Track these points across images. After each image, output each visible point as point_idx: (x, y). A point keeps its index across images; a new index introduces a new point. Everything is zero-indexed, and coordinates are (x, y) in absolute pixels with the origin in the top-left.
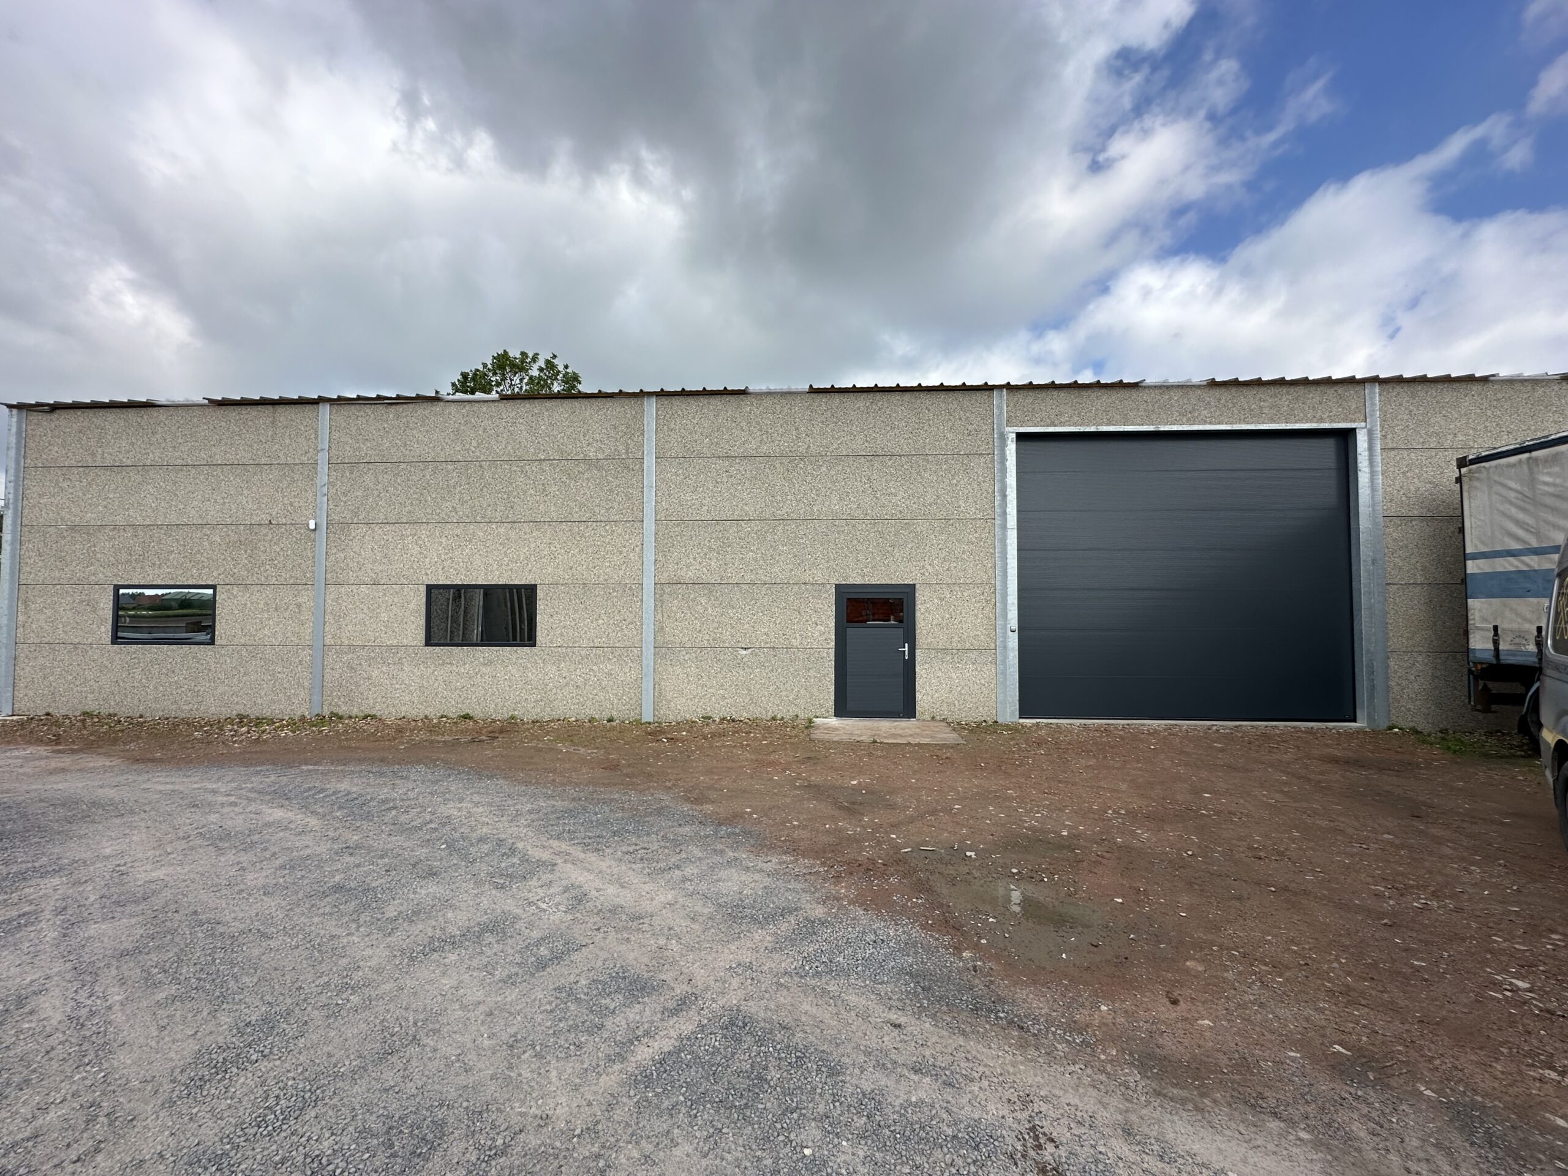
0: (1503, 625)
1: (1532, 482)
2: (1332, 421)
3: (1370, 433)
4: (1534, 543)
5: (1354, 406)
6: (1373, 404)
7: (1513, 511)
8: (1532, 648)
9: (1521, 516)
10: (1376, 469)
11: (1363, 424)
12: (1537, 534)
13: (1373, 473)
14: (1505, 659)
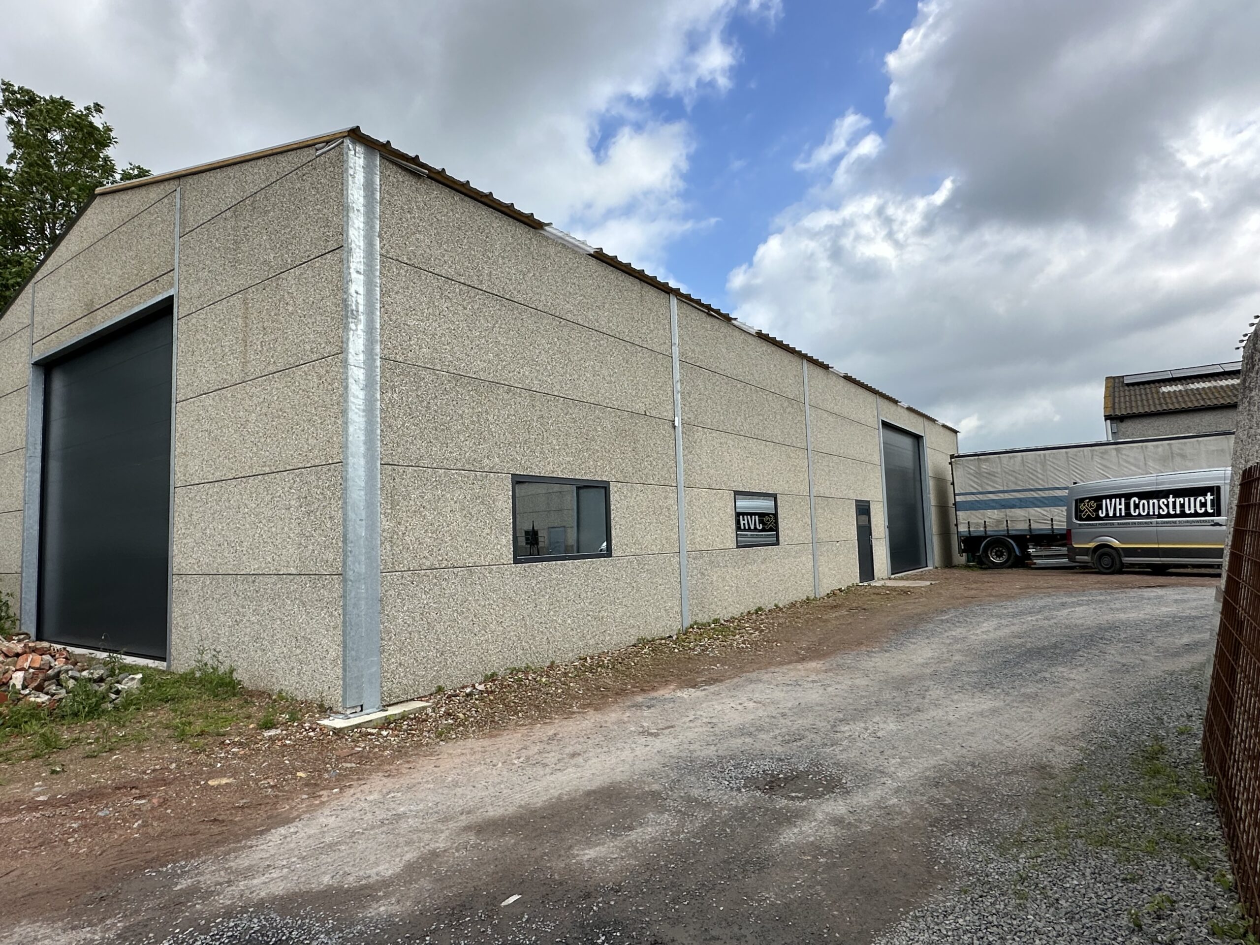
0: (971, 521)
1: (979, 468)
4: (981, 490)
7: (973, 478)
8: (982, 529)
9: (976, 480)
12: (982, 487)
14: (973, 534)
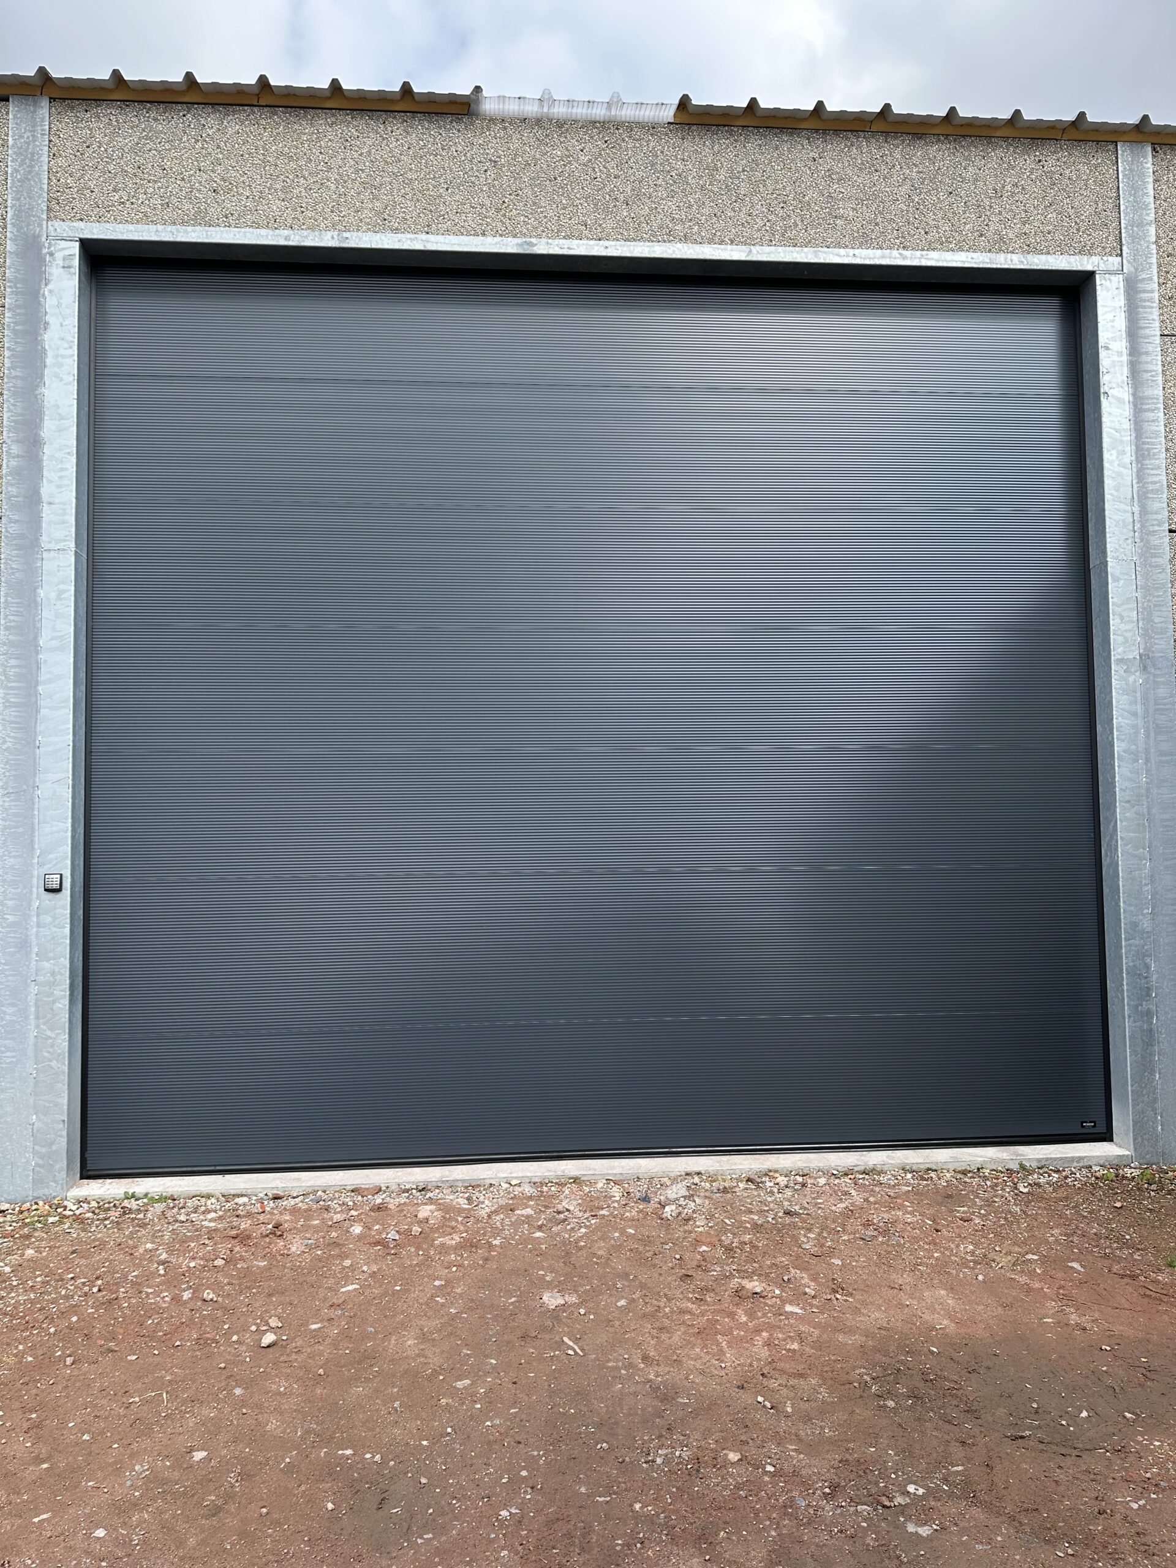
2: (1031, 249)
3: (1132, 288)
5: (1088, 211)
6: (1138, 206)
10: (1149, 392)
11: (1114, 261)
13: (1138, 404)
